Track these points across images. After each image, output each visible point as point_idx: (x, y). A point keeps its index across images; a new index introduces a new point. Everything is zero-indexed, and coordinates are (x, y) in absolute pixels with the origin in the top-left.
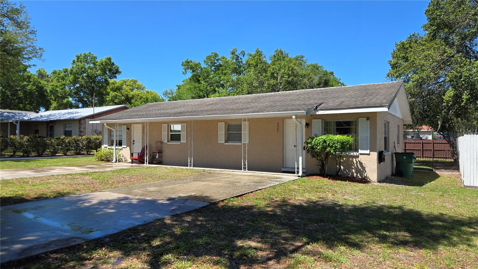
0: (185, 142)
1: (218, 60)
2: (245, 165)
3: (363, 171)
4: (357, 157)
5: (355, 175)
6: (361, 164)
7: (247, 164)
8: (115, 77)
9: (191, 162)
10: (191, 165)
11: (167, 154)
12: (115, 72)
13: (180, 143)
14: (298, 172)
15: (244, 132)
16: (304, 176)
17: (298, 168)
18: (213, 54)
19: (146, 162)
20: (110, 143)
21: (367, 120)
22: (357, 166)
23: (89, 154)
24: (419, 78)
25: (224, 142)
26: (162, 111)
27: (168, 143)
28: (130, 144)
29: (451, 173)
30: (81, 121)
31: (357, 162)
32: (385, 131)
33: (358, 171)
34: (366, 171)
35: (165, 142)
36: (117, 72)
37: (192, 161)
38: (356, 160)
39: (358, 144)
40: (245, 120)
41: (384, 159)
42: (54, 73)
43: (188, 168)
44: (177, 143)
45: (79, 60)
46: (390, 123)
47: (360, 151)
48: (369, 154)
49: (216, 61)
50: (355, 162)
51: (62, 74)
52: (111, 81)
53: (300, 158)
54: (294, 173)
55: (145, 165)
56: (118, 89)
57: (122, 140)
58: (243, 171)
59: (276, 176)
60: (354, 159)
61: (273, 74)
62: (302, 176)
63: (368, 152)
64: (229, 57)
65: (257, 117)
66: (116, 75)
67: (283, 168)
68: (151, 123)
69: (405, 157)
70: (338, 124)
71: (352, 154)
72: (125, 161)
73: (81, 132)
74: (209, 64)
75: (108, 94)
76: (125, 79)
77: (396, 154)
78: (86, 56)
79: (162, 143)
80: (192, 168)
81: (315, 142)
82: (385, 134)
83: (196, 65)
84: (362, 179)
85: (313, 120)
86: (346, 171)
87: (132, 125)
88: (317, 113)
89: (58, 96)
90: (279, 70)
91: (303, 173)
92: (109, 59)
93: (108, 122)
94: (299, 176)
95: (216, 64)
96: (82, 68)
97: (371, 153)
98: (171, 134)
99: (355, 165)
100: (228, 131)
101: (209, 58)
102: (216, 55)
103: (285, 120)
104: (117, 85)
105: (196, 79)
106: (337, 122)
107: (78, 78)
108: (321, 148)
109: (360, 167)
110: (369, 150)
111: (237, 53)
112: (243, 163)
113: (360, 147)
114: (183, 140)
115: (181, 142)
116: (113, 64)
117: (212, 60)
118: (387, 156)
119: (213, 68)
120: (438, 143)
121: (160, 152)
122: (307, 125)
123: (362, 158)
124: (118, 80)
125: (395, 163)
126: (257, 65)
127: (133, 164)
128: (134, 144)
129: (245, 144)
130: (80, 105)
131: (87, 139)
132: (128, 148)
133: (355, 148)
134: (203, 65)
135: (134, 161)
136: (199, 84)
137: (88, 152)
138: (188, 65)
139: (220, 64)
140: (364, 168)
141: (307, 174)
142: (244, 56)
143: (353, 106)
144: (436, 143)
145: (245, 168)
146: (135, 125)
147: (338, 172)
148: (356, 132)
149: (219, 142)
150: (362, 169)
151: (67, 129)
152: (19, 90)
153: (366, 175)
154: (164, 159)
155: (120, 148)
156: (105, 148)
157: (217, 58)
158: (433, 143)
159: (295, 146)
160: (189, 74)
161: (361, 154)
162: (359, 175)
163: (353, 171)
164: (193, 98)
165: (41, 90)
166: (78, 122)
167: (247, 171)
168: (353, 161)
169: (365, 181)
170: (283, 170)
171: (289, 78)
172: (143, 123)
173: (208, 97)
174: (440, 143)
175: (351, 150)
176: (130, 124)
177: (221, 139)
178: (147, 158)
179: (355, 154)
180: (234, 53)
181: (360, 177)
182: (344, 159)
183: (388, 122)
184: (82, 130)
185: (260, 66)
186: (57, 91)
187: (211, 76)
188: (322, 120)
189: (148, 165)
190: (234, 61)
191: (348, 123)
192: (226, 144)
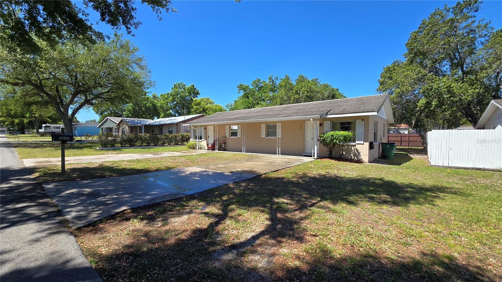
0: (240, 137)
1: (260, 83)
2: (279, 151)
3: (358, 155)
4: (355, 146)
5: (353, 157)
6: (357, 150)
8: (197, 97)
9: (244, 149)
10: (244, 151)
11: (229, 144)
12: (196, 94)
15: (278, 130)
16: (318, 159)
17: (314, 153)
18: (257, 80)
19: (217, 149)
20: (195, 138)
21: (362, 121)
22: (355, 152)
23: (183, 144)
24: (401, 91)
25: (265, 137)
26: (225, 117)
27: (230, 137)
28: (207, 138)
29: (421, 156)
30: (178, 124)
31: (354, 149)
32: (375, 128)
33: (355, 155)
34: (360, 155)
35: (227, 137)
36: (198, 93)
38: (354, 148)
39: (356, 138)
40: (279, 122)
41: (374, 147)
42: (161, 96)
43: (242, 153)
44: (236, 137)
45: (175, 87)
46: (378, 123)
47: (357, 142)
48: (363, 144)
49: (259, 84)
50: (353, 149)
51: (166, 96)
52: (194, 99)
53: (316, 147)
54: (312, 156)
55: (216, 151)
56: (199, 104)
57: (202, 136)
58: (277, 155)
59: (299, 158)
60: (353, 148)
61: (297, 91)
62: (317, 159)
63: (362, 142)
64: (267, 81)
65: (287, 120)
66: (197, 95)
67: (304, 153)
68: (219, 125)
69: (388, 146)
70: (342, 124)
71: (351, 144)
72: (204, 148)
73: (177, 131)
74: (255, 86)
75: (192, 107)
76: (202, 98)
77: (382, 143)
78: (179, 85)
79: (226, 137)
80: (245, 153)
81: (326, 136)
82: (375, 130)
83: (247, 87)
84: (358, 160)
85: (325, 121)
86: (347, 155)
87: (208, 126)
88: (328, 117)
89: (164, 110)
90: (301, 88)
91: (317, 156)
92: (193, 86)
93: (193, 125)
94: (314, 159)
95: (259, 86)
96: (177, 92)
97: (364, 143)
98: (231, 132)
99: (353, 151)
100: (267, 129)
101: (254, 82)
102: (259, 80)
103: (305, 122)
104: (197, 102)
105: (246, 96)
106: (341, 123)
107: (175, 98)
108: (330, 140)
109: (356, 153)
110: (363, 141)
111: (273, 78)
112: (277, 150)
113: (357, 140)
114: (239, 135)
115: (238, 136)
116: (195, 89)
117: (257, 83)
118: (376, 145)
119: (257, 89)
120: (412, 136)
121: (225, 143)
122: (320, 124)
123: (358, 147)
124: (198, 99)
125: (381, 150)
126: (286, 86)
127: (209, 151)
128: (209, 138)
129: (279, 138)
130: (177, 115)
131: (181, 135)
132: (205, 141)
133: (353, 140)
134: (251, 87)
135: (209, 148)
136: (248, 99)
137: (182, 143)
138: (241, 87)
139: (262, 86)
140: (359, 153)
141: (320, 157)
142: (277, 80)
143: (353, 112)
144: (410, 136)
145: (279, 153)
146: (209, 126)
147: (341, 156)
148: (354, 129)
149: (262, 137)
150: (358, 154)
151: (170, 130)
152: (143, 106)
153: (360, 158)
154: (227, 148)
155: (201, 140)
156: (192, 141)
157: (260, 82)
158: (409, 136)
159: (312, 139)
160: (242, 93)
161: (357, 144)
162: (355, 158)
163: (352, 155)
164: (244, 108)
165: (154, 106)
166: (176, 125)
167: (280, 155)
168: (352, 149)
169: (359, 161)
170: (304, 154)
171: (308, 93)
172: (214, 125)
173: (254, 108)
174: (414, 136)
175: (351, 141)
176: (206, 126)
177: (263, 135)
178: (217, 147)
179: (353, 144)
180: (271, 78)
181: (356, 159)
182: (346, 147)
183: (377, 122)
184: (179, 130)
185: (288, 86)
186: (163, 106)
187: (256, 94)
188: (331, 121)
189: (217, 151)
190: (271, 83)
191: (349, 123)
192: (266, 138)
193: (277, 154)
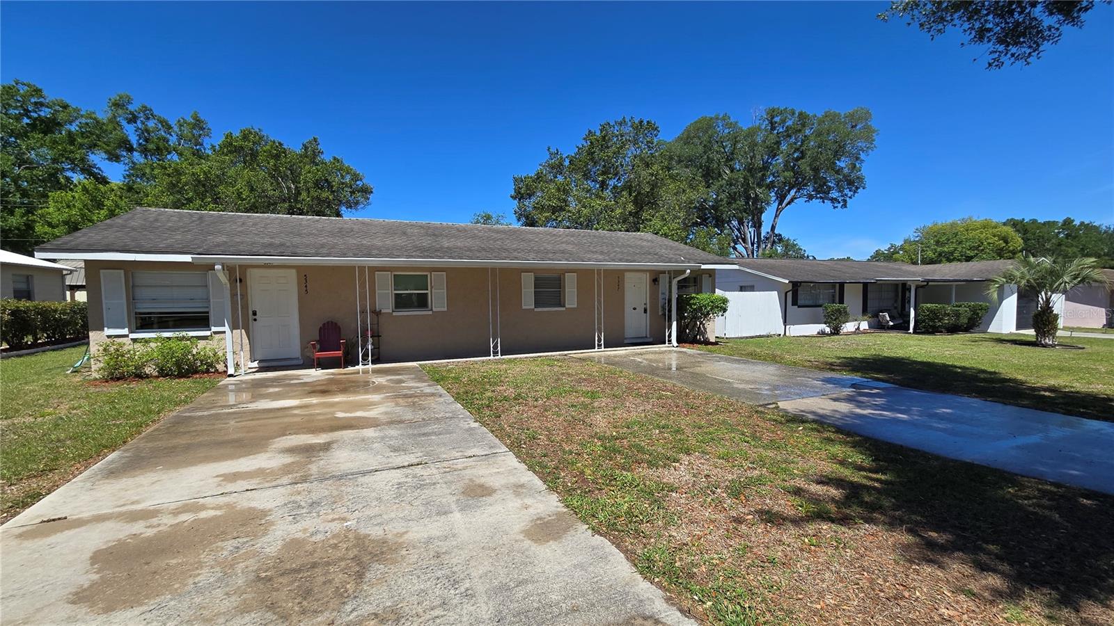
0: (446, 309)
2: (599, 340)
7: (602, 338)
9: (496, 347)
10: (497, 352)
13: (430, 313)
14: (670, 341)
19: (363, 358)
21: (710, 277)
25: (533, 307)
27: (394, 314)
28: (244, 319)
35: (383, 311)
37: (499, 345)
43: (491, 358)
44: (421, 313)
53: (674, 323)
55: (362, 367)
57: (208, 313)
58: (596, 350)
62: (678, 346)
79: (378, 313)
80: (501, 357)
87: (248, 270)
98: (396, 294)
100: (535, 288)
103: (625, 274)
112: (597, 338)
114: (439, 306)
115: (433, 309)
121: (376, 335)
122: (655, 281)
128: (255, 320)
132: (239, 332)
145: (600, 346)
146: (257, 273)
148: (700, 291)
149: (524, 307)
154: (385, 350)
155: (204, 333)
159: (635, 309)
167: (603, 349)
170: (625, 341)
176: (244, 268)
177: (528, 302)
192: (536, 310)
193: (594, 348)
